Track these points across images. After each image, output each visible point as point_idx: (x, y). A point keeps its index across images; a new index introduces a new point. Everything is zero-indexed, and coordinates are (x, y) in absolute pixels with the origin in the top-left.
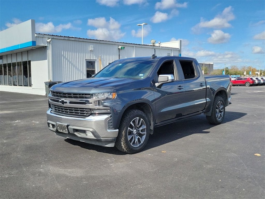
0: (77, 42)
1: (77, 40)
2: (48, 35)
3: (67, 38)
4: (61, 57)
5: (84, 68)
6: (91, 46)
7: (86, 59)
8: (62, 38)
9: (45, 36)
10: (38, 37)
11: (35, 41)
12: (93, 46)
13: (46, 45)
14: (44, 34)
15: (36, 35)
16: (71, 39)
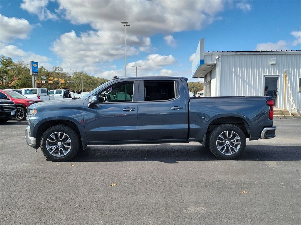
0: (253, 56)
1: (252, 53)
2: (218, 52)
3: (239, 53)
4: (232, 74)
5: (261, 85)
6: (272, 59)
7: (264, 75)
8: (234, 54)
9: (214, 53)
10: (207, 55)
11: (203, 59)
12: (275, 59)
13: (215, 63)
14: (213, 52)
15: (204, 54)
16: (244, 53)
